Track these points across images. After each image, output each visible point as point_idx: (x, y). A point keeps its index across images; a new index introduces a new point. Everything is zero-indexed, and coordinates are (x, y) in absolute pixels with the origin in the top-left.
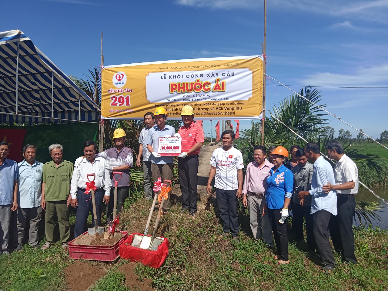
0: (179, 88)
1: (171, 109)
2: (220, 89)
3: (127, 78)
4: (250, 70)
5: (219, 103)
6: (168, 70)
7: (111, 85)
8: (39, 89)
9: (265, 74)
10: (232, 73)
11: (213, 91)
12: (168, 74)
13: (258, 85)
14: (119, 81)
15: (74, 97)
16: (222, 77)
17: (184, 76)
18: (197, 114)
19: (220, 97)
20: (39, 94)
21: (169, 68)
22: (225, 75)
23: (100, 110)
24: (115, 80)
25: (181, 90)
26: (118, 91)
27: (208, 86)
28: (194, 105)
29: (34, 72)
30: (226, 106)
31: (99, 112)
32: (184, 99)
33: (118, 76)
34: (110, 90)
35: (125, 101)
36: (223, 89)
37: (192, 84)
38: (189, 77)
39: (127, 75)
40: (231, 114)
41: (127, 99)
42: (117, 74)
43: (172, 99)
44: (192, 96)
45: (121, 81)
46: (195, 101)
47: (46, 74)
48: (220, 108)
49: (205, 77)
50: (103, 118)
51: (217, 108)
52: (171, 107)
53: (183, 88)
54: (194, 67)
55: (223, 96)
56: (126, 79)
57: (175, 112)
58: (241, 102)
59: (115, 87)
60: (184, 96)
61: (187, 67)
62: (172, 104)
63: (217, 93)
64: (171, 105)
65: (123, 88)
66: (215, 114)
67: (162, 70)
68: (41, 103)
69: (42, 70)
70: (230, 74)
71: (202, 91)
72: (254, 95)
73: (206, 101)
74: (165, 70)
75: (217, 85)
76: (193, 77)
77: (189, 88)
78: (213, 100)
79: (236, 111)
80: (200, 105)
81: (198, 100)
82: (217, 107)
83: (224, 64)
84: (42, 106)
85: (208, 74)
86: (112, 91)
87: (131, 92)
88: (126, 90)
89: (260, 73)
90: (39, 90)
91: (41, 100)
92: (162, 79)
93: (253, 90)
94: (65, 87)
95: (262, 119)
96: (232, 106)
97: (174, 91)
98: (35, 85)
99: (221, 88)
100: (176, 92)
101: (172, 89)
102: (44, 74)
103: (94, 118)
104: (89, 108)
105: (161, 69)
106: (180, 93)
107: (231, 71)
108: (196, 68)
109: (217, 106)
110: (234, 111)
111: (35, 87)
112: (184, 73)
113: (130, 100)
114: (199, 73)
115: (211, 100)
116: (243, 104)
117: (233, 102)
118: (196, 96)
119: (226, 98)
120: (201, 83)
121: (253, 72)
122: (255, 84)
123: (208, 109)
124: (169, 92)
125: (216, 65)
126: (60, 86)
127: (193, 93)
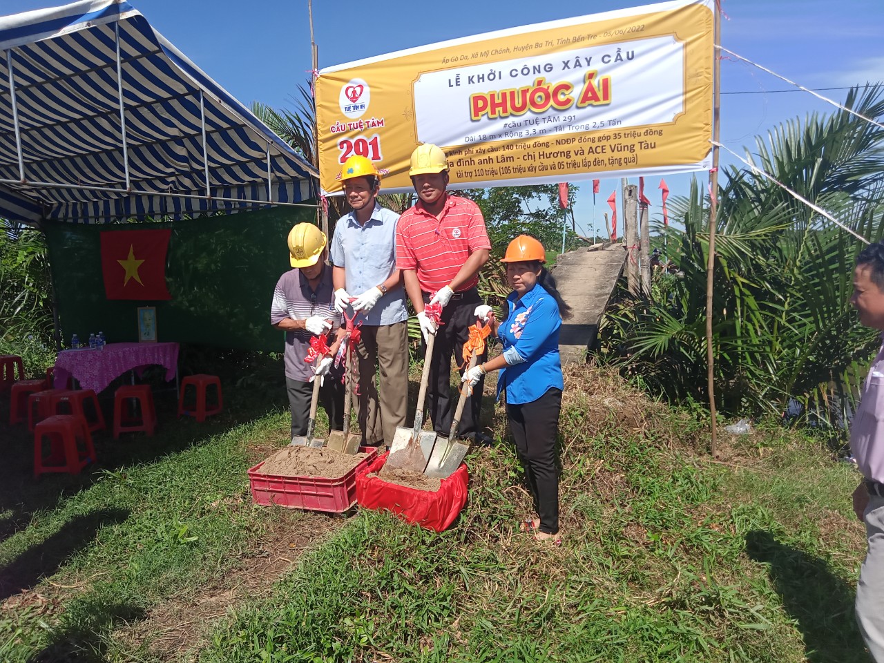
0: (494, 106)
1: (476, 160)
2: (597, 99)
3: (371, 93)
4: (678, 39)
5: (596, 135)
6: (464, 62)
7: (335, 112)
8: (182, 135)
9: (718, 47)
10: (628, 53)
11: (579, 105)
12: (465, 73)
13: (700, 78)
14: (354, 102)
15: (256, 147)
16: (602, 65)
17: (506, 73)
18: (540, 168)
19: (597, 120)
20: (184, 146)
21: (466, 58)
22: (609, 61)
23: (316, 176)
24: (344, 101)
25: (497, 109)
26: (352, 126)
27: (566, 92)
28: (531, 146)
29: (165, 95)
30: (613, 142)
31: (317, 182)
32: (506, 134)
33: (351, 90)
34: (336, 126)
35: (370, 148)
36: (606, 96)
37: (524, 92)
38: (517, 75)
39: (370, 86)
40: (627, 161)
41: (374, 143)
42: (349, 85)
43: (476, 136)
44: (528, 123)
45: (358, 103)
46: (535, 135)
47: (189, 98)
48: (599, 150)
49: (558, 69)
50: (324, 193)
51: (591, 150)
52: (475, 156)
53: (503, 104)
54: (528, 47)
55: (606, 117)
56: (369, 96)
57: (486, 167)
58: (654, 129)
59: (346, 118)
60: (506, 125)
61: (511, 49)
62: (477, 148)
63: (589, 108)
64: (475, 152)
65: (363, 117)
66: (587, 164)
67: (450, 64)
68: (192, 168)
69: (181, 89)
70: (624, 56)
71: (551, 109)
72: (689, 106)
73: (562, 132)
74: (459, 62)
75: (590, 88)
76: (527, 74)
77: (518, 103)
78: (580, 130)
79: (641, 153)
80: (547, 145)
81: (543, 132)
82: (591, 148)
83: (606, 32)
84: (194, 174)
85: (564, 62)
86: (340, 128)
87: (381, 125)
88: (371, 123)
89: (705, 44)
90: (183, 137)
91: (190, 160)
92: (450, 86)
93: (685, 93)
94: (234, 125)
95: (711, 168)
96: (629, 141)
97: (480, 113)
98: (173, 125)
99: (600, 94)
100: (486, 116)
101: (477, 111)
102: (186, 97)
103: (305, 196)
104: (293, 173)
105: (447, 62)
106: (495, 119)
107: (626, 48)
108: (534, 50)
109: (590, 144)
110: (634, 153)
111: (173, 132)
112: (504, 66)
113: (381, 147)
114: (541, 61)
115: (575, 131)
116: (660, 133)
117: (633, 131)
118: (536, 122)
119: (614, 122)
120: (548, 87)
121: (686, 46)
122: (691, 77)
123: (568, 155)
124: (469, 117)
125: (584, 34)
126: (225, 125)
127: (528, 115)
